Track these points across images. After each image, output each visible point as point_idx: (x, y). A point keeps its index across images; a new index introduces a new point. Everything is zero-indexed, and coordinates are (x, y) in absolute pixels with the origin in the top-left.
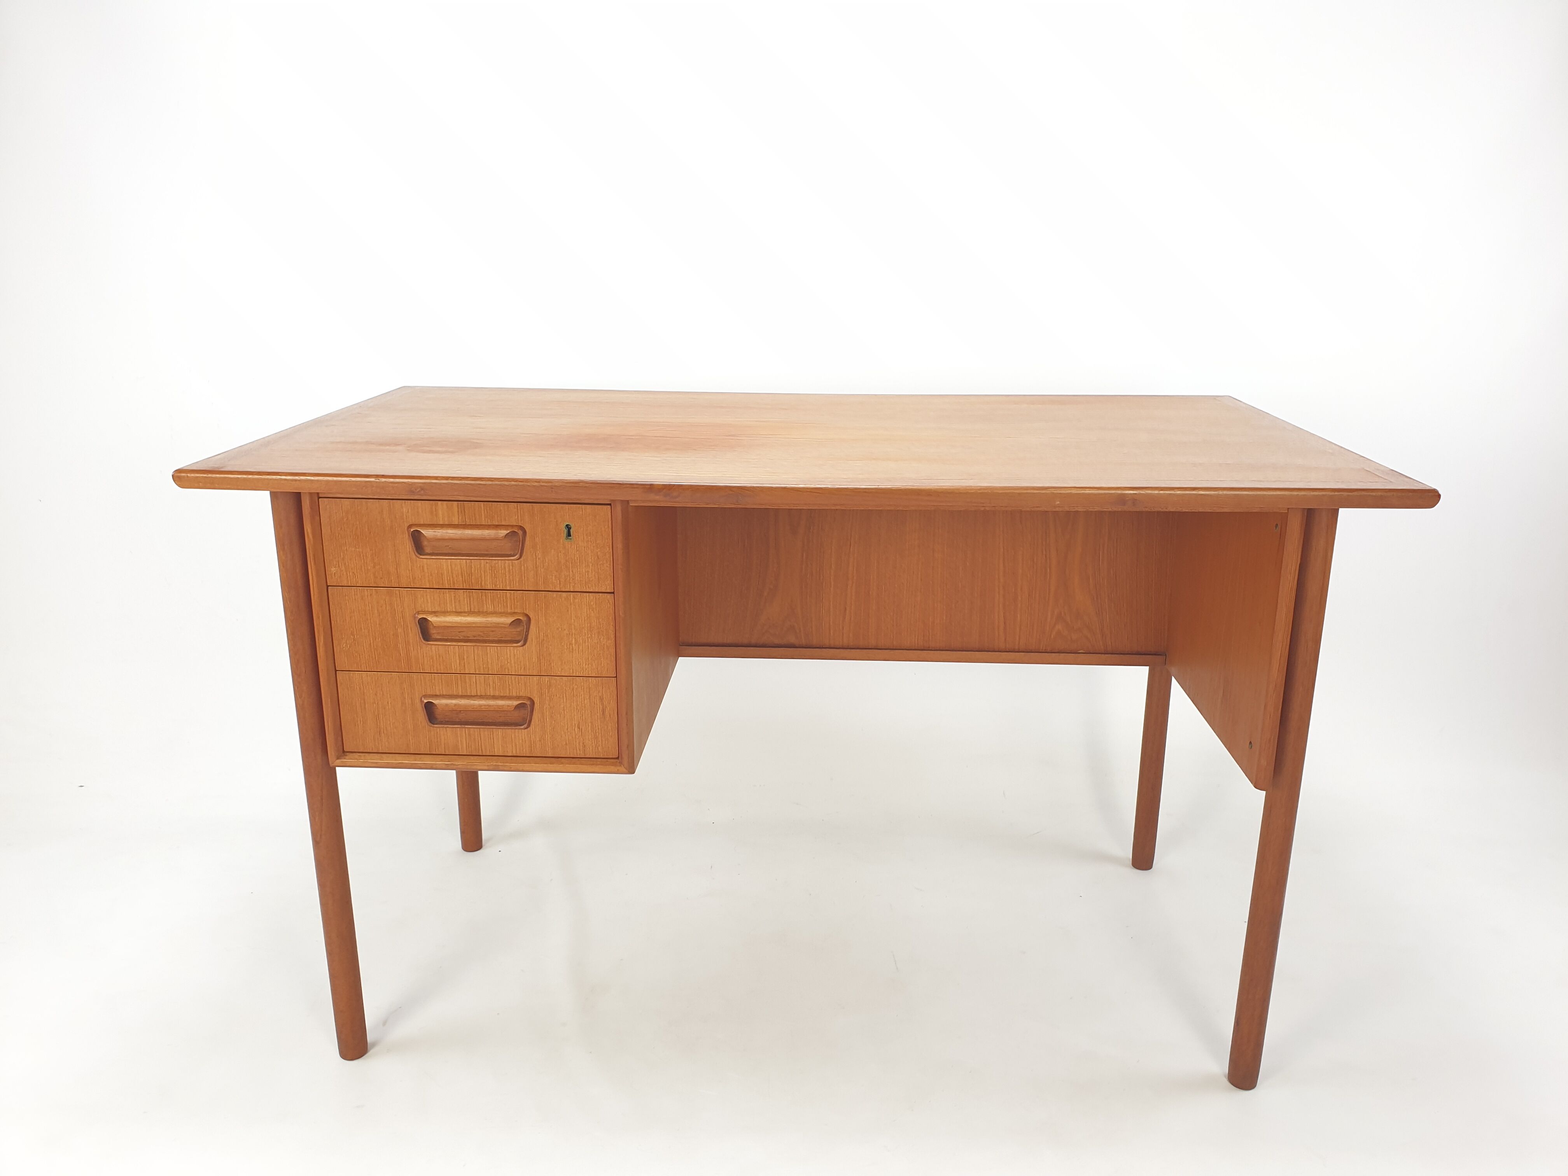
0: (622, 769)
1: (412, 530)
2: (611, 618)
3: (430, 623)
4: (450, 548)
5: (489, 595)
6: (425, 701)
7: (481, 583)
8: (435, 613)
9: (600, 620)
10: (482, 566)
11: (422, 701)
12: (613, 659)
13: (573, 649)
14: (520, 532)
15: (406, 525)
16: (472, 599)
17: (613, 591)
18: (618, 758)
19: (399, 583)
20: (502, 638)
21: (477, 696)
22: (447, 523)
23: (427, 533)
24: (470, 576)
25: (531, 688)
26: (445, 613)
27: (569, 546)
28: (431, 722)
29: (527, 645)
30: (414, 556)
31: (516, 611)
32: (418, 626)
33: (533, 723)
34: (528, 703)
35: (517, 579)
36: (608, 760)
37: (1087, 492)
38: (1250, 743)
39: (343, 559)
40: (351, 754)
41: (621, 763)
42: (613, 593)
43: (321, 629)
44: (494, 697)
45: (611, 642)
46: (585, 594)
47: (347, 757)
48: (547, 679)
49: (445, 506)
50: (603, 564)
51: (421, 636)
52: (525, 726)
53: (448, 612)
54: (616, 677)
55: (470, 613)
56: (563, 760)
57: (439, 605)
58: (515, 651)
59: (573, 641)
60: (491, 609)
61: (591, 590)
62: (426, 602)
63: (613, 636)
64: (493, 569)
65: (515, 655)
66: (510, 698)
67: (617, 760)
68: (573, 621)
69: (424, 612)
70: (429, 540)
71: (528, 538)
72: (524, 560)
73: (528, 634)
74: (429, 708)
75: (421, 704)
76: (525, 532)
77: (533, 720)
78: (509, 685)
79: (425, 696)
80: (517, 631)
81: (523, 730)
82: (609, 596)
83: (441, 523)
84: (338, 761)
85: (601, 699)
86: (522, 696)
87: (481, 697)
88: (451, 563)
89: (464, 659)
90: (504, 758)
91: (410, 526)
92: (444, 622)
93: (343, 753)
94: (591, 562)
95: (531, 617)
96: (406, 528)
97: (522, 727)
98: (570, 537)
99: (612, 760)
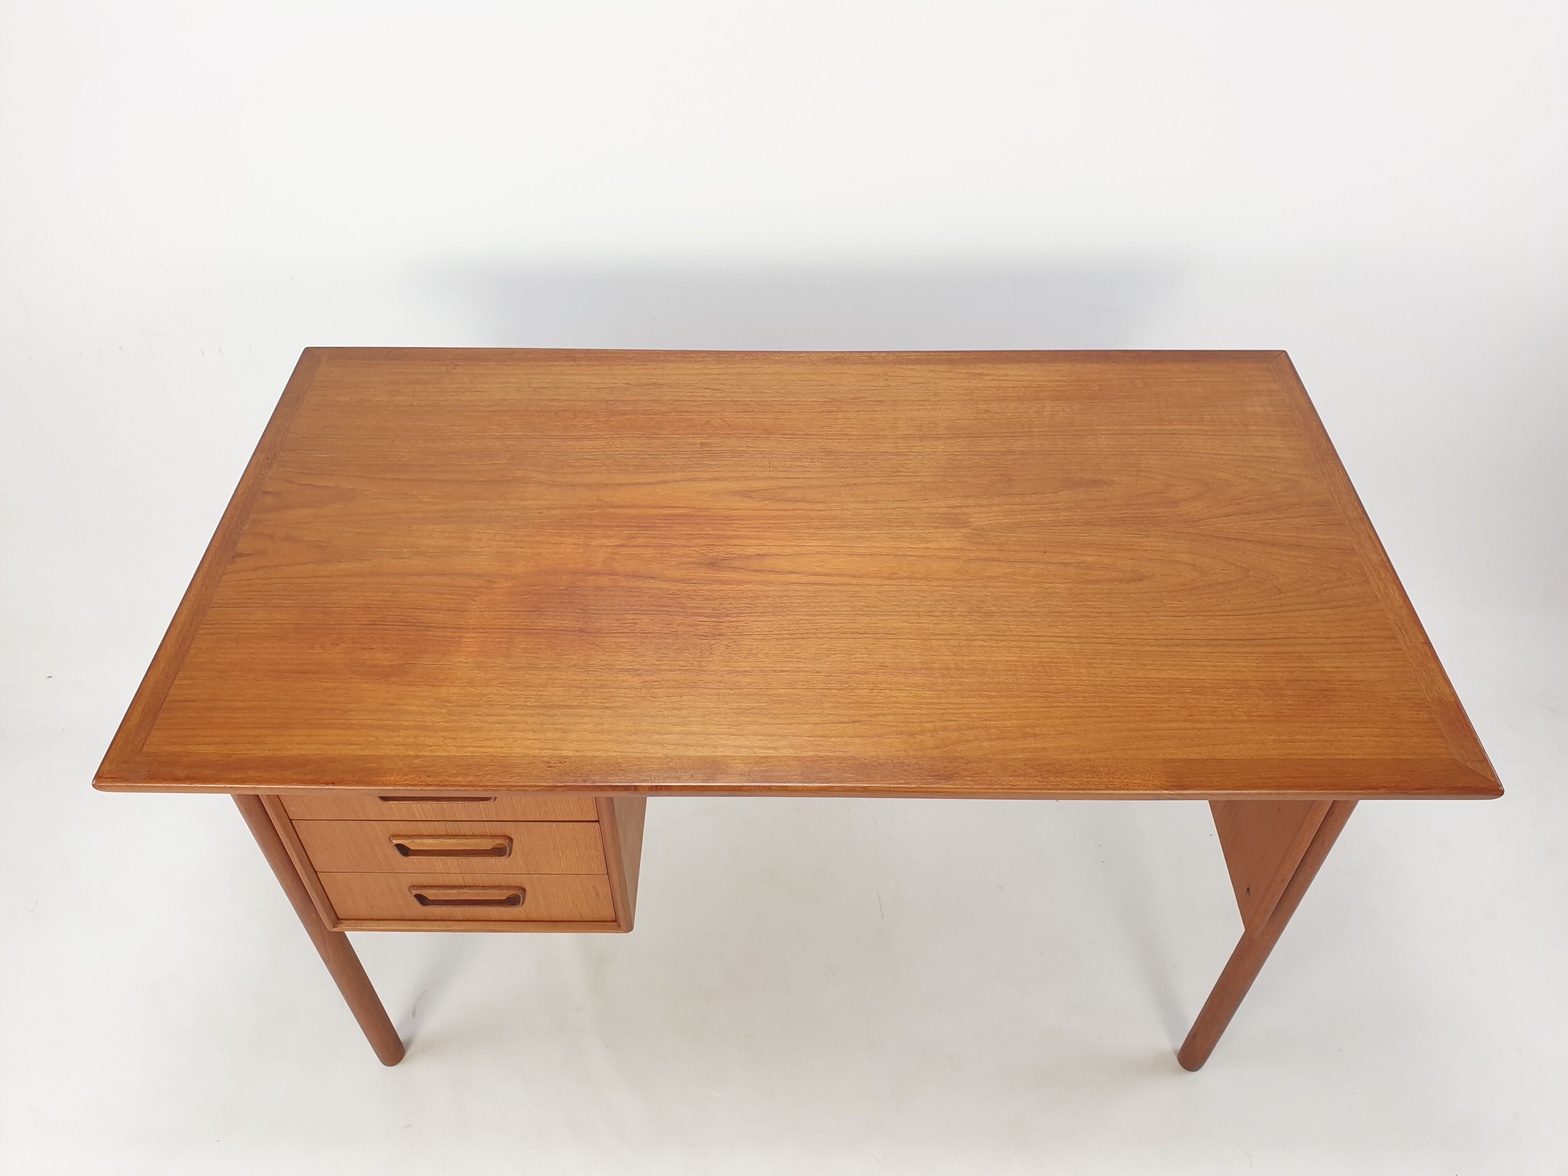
0: (619, 928)
5: (466, 823)
6: (414, 892)
7: (456, 817)
8: (410, 837)
9: (587, 839)
10: (455, 805)
12: (605, 863)
13: (561, 857)
16: (448, 828)
18: (615, 921)
19: (366, 817)
24: (443, 812)
25: (523, 880)
26: (421, 836)
28: (423, 904)
29: (512, 854)
30: (379, 801)
31: (497, 834)
32: (396, 848)
33: (526, 901)
34: (520, 891)
35: (495, 814)
36: (606, 922)
39: (302, 803)
40: (347, 921)
41: (619, 924)
42: (598, 821)
45: (600, 853)
46: (569, 822)
47: (343, 925)
48: (537, 875)
50: (585, 802)
51: (401, 854)
52: (519, 904)
53: (424, 835)
54: (608, 874)
57: (414, 831)
58: (501, 859)
59: (560, 853)
60: (469, 832)
61: (575, 820)
62: (399, 830)
63: (601, 850)
64: (467, 807)
65: (499, 863)
67: (615, 923)
68: (558, 840)
69: (399, 837)
72: (499, 801)
73: (512, 849)
74: (420, 896)
75: (411, 894)
78: (498, 880)
79: (413, 887)
81: (517, 907)
82: (594, 824)
84: (336, 929)
85: (594, 887)
86: (513, 885)
88: (420, 804)
89: (448, 865)
92: (422, 843)
93: (337, 920)
94: (572, 801)
95: (513, 838)
97: (515, 904)
99: (611, 922)
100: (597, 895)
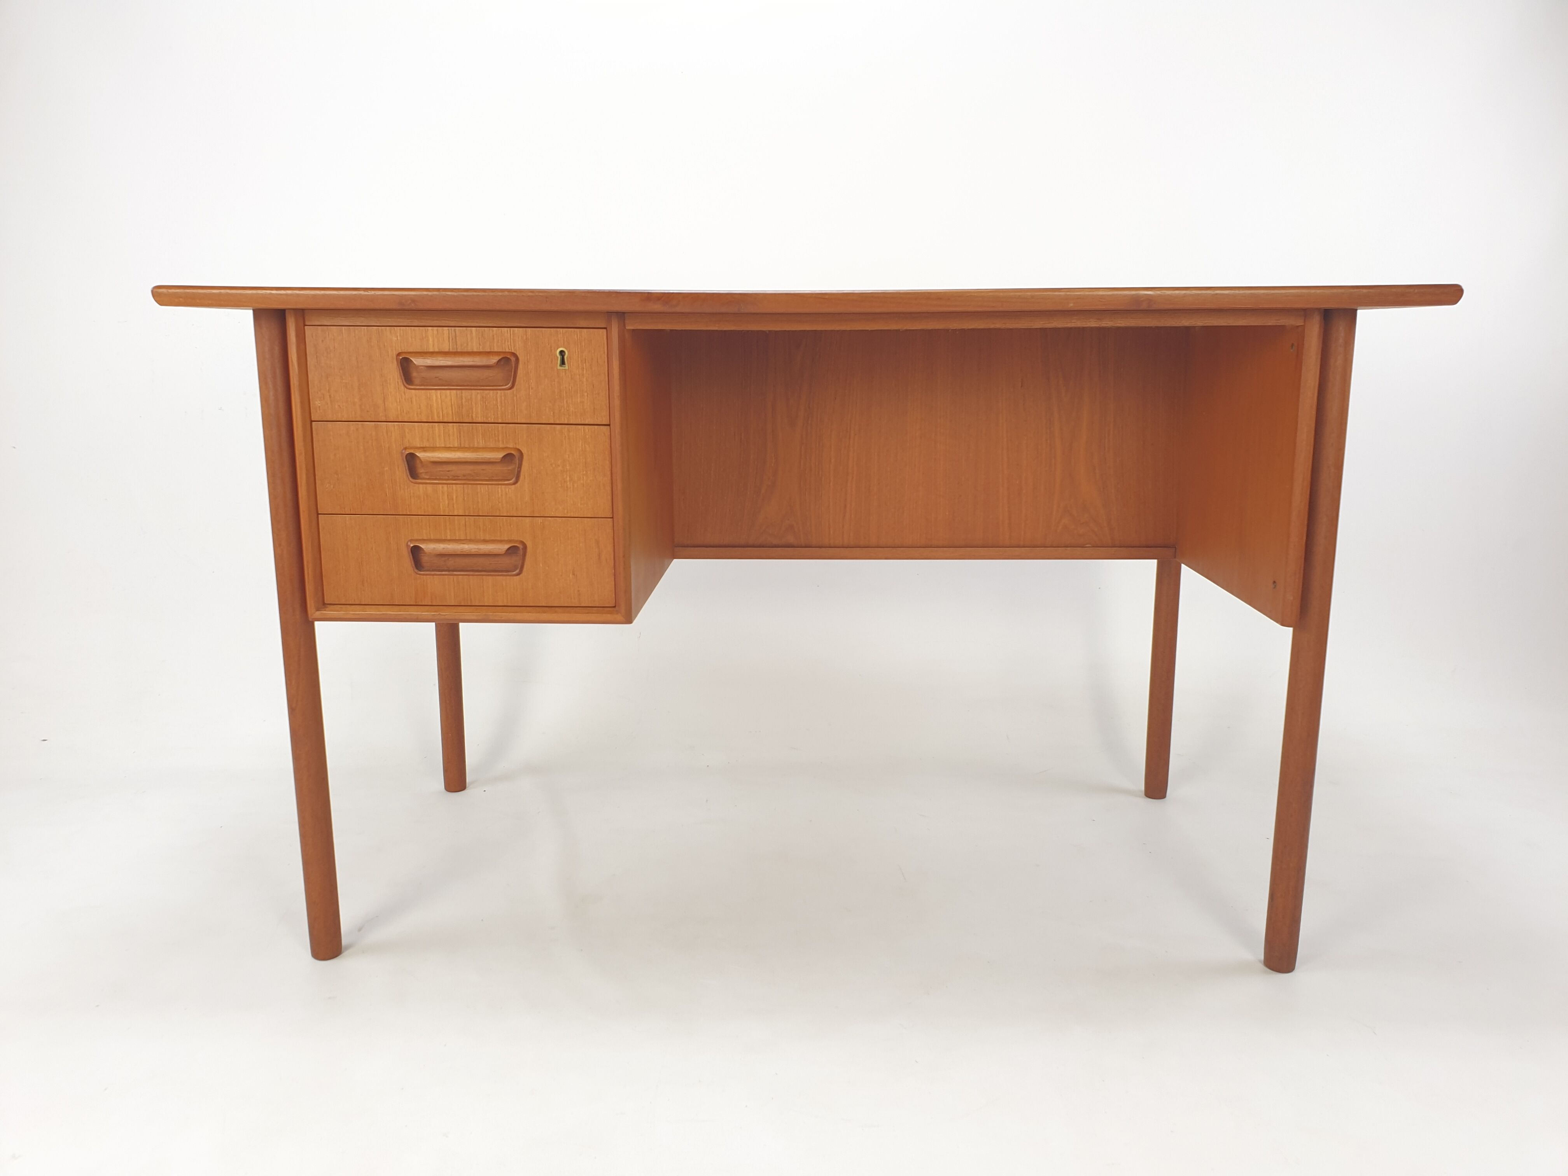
0: (619, 617)
1: (401, 358)
2: (607, 453)
3: (418, 462)
4: (440, 379)
5: (480, 428)
6: (412, 545)
7: (472, 417)
8: (424, 449)
9: (596, 455)
10: (474, 396)
11: (408, 546)
12: (610, 498)
13: (567, 487)
14: (513, 359)
15: (395, 353)
16: (462, 433)
17: (608, 423)
18: (614, 606)
19: (386, 417)
20: (493, 477)
21: (466, 540)
22: (437, 350)
23: (417, 361)
24: (461, 409)
25: (522, 530)
26: (434, 449)
27: (564, 373)
28: (417, 568)
29: (519, 483)
30: (403, 387)
31: (508, 446)
32: (406, 463)
33: (525, 569)
34: (521, 546)
35: (510, 411)
36: (605, 609)
37: (1101, 293)
38: (1274, 582)
39: (329, 391)
40: (332, 606)
41: (618, 612)
42: (609, 425)
43: (304, 466)
44: (485, 541)
45: (607, 479)
46: (580, 427)
47: (327, 609)
48: (540, 520)
49: (435, 332)
50: (599, 394)
51: (408, 474)
52: (517, 571)
53: (437, 447)
54: (612, 518)
55: (460, 449)
56: (557, 609)
57: (428, 440)
58: (507, 490)
59: (568, 478)
60: (482, 444)
61: (587, 423)
62: (415, 437)
63: (609, 473)
64: (484, 400)
65: (506, 494)
66: (501, 541)
67: (613, 610)
68: (567, 454)
69: (411, 448)
70: (417, 367)
71: (521, 366)
72: (516, 390)
73: (520, 470)
74: (416, 552)
75: (407, 548)
76: (517, 359)
77: (525, 566)
78: (500, 527)
79: (411, 541)
80: (509, 470)
81: (515, 577)
82: (605, 428)
83: (431, 350)
84: (318, 614)
85: (597, 542)
86: (513, 540)
87: (471, 541)
88: (440, 394)
89: (453, 499)
90: (495, 607)
91: (399, 354)
92: (433, 458)
93: (323, 604)
94: (586, 392)
95: (523, 452)
96: (395, 356)
97: (514, 573)
98: (564, 366)
99: (608, 609)
100: (599, 556)
